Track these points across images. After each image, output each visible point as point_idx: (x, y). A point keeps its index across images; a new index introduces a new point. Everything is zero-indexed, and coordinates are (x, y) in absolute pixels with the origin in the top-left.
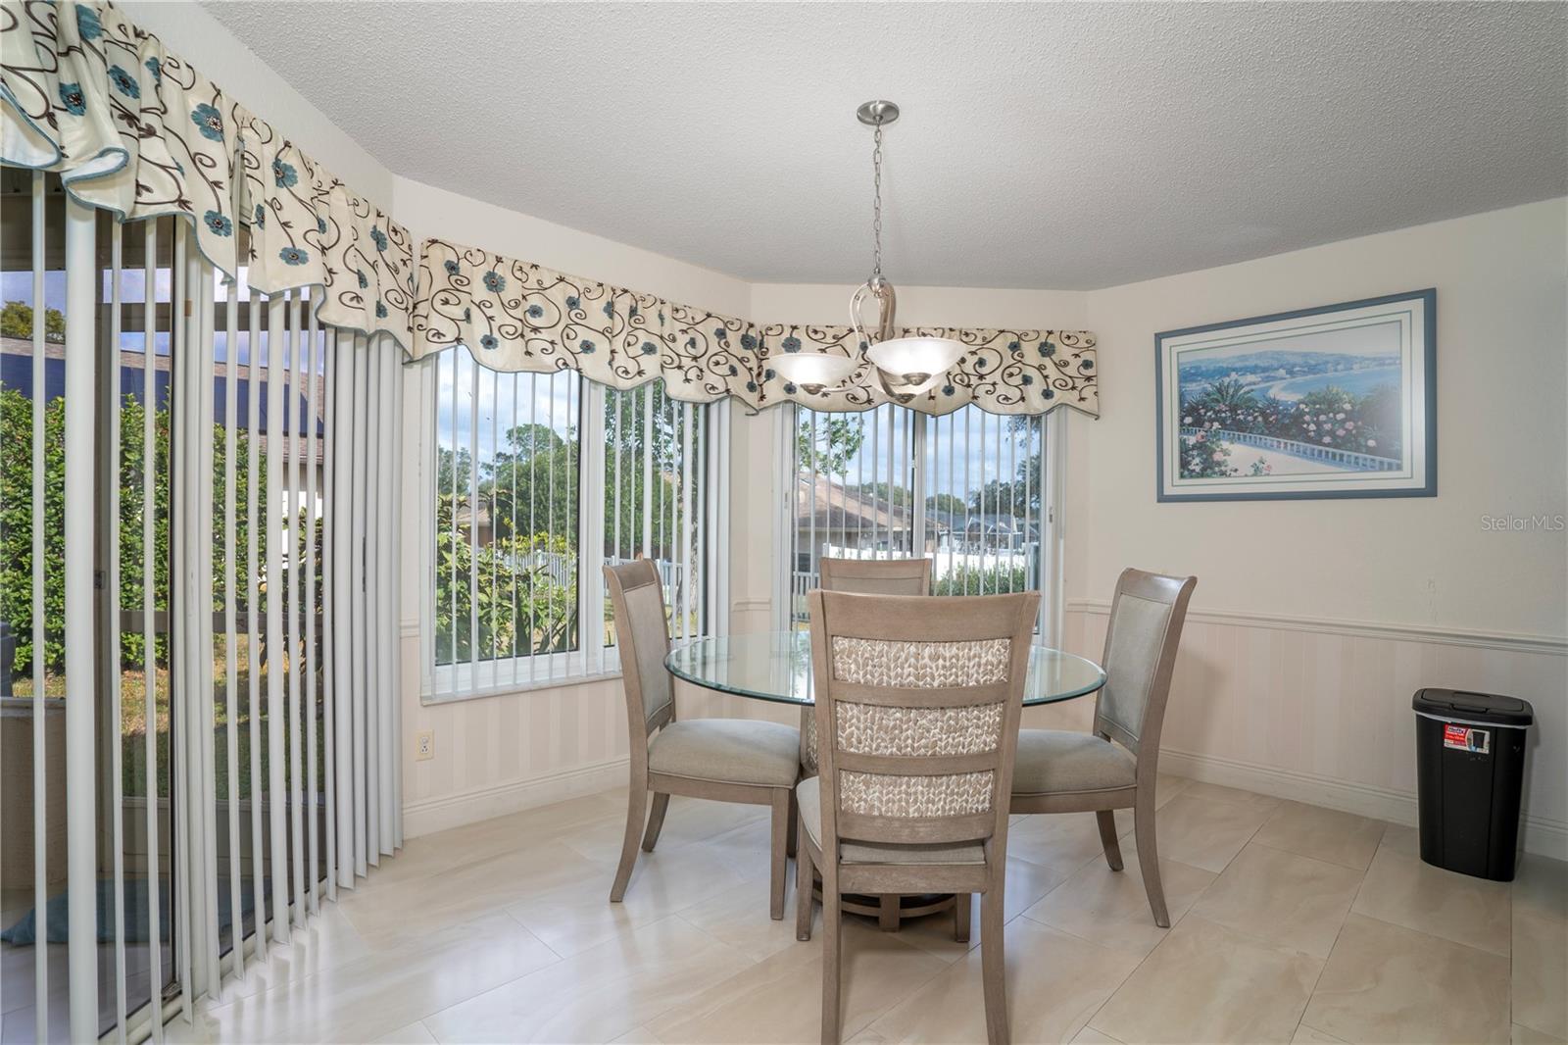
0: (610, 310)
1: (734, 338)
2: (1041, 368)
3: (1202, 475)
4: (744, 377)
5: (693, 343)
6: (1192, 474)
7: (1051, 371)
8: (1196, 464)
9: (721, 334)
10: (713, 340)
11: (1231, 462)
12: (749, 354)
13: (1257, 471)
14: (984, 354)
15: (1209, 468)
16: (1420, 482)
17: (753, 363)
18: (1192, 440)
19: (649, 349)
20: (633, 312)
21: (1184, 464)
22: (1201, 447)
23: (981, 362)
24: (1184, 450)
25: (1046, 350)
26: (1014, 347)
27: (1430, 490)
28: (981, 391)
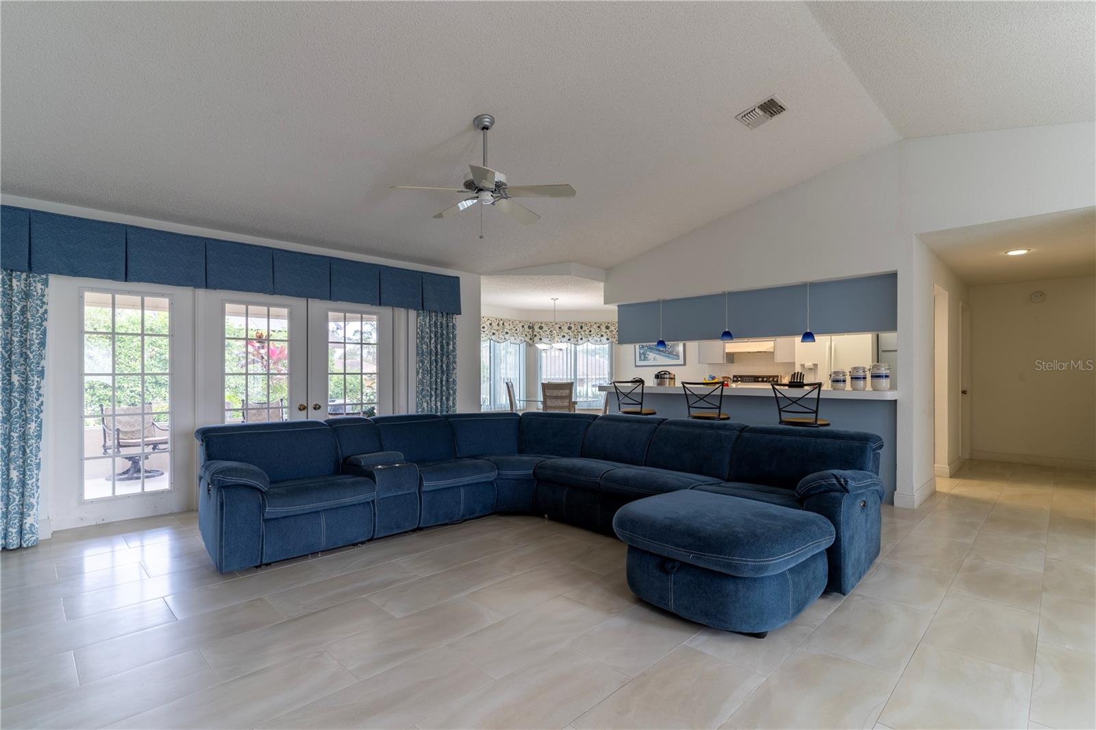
0: (498, 325)
1: (526, 327)
2: (606, 332)
3: (644, 360)
4: (529, 337)
5: (516, 330)
6: (642, 360)
7: (609, 333)
8: (642, 357)
9: (523, 326)
10: (521, 328)
11: (649, 357)
12: (530, 330)
13: (654, 359)
14: (592, 329)
15: (646, 359)
16: (682, 363)
17: (531, 333)
18: (642, 352)
19: (507, 333)
20: (503, 324)
21: (640, 358)
22: (643, 353)
23: (590, 331)
24: (640, 354)
25: (607, 328)
26: (599, 327)
27: (685, 364)
28: (590, 339)
